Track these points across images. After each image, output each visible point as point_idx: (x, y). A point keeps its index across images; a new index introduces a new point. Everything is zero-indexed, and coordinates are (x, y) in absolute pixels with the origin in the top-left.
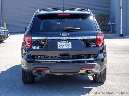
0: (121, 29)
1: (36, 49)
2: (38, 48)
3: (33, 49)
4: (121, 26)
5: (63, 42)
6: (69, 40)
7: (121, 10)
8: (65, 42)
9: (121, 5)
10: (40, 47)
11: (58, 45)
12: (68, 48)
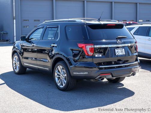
0: (15, 37)
1: (99, 56)
2: (101, 56)
3: (96, 56)
4: (15, 35)
5: (119, 49)
6: (123, 47)
7: (15, 20)
8: (120, 49)
9: (14, 16)
10: (102, 55)
11: (116, 52)
12: (122, 54)
